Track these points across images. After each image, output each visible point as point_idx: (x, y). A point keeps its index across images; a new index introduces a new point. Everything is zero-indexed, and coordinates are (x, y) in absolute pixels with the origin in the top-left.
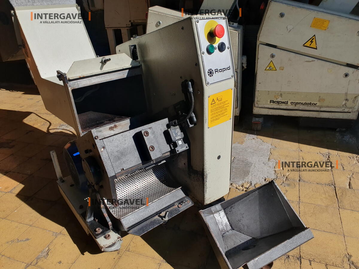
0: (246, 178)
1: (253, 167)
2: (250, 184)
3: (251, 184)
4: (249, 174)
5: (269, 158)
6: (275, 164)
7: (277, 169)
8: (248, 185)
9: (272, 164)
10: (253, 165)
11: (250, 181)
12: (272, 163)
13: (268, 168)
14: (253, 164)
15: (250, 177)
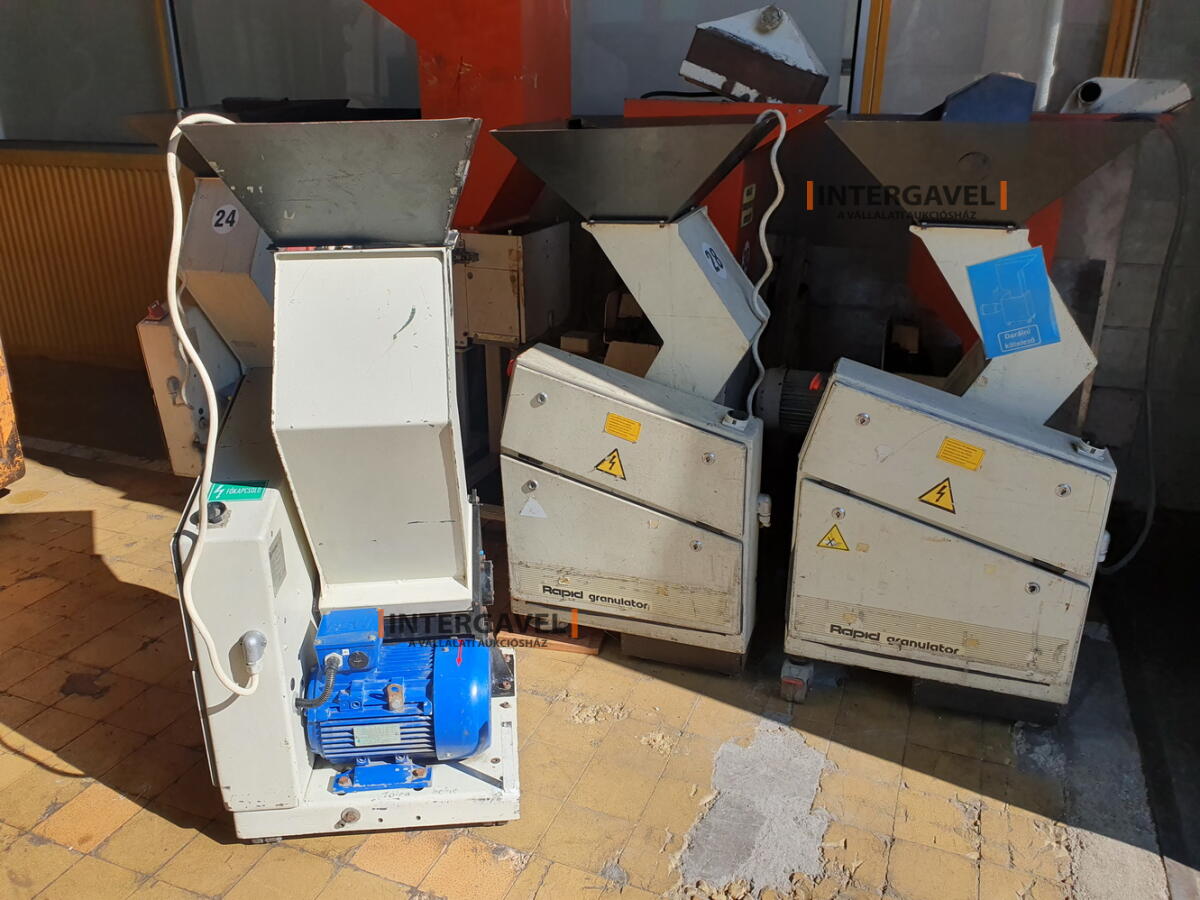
0: (742, 866)
1: (764, 829)
2: (749, 887)
3: (752, 888)
4: (749, 855)
5: (812, 805)
6: (826, 826)
7: (827, 845)
8: (744, 890)
9: (817, 824)
10: (766, 823)
11: (749, 879)
12: (819, 821)
13: (806, 838)
14: (765, 818)
15: (753, 865)
